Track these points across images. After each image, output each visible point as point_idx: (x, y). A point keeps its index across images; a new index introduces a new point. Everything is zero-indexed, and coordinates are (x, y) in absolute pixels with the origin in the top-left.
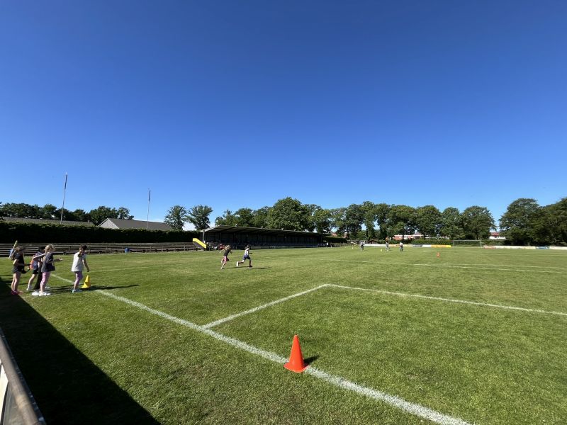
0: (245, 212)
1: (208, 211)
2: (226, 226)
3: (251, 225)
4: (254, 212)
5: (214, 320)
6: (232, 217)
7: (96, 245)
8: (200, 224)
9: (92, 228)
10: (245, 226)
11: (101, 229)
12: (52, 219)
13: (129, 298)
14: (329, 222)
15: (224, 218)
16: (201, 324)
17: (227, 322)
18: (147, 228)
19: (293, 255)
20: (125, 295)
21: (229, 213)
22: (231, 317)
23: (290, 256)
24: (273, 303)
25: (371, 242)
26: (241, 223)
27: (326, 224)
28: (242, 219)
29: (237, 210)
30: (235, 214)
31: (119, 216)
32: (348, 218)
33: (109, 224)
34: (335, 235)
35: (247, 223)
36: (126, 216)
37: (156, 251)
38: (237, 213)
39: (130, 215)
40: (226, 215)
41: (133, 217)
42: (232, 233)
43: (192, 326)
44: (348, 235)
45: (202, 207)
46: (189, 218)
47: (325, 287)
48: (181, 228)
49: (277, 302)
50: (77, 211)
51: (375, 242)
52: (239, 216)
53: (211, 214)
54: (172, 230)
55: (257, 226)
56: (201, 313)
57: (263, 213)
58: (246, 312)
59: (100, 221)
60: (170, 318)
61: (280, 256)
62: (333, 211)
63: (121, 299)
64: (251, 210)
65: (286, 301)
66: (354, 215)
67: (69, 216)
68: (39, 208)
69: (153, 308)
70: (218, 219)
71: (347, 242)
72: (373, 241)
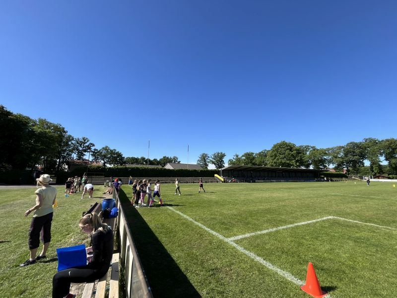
0: (249, 155)
1: (223, 156)
2: (236, 166)
3: (254, 164)
4: (256, 155)
5: (235, 235)
6: (239, 159)
7: (164, 178)
8: (218, 165)
9: (161, 169)
10: (249, 165)
11: (165, 169)
12: (144, 164)
13: (182, 213)
14: (326, 160)
15: (234, 160)
16: (227, 237)
17: (245, 238)
18: (188, 168)
19: (293, 188)
20: (180, 210)
21: (237, 156)
22: (247, 235)
23: (290, 188)
24: (281, 228)
25: (378, 177)
26: (246, 163)
27: (322, 162)
28: (247, 160)
29: (243, 154)
31: (173, 162)
32: (346, 155)
33: (168, 167)
34: (333, 171)
35: (251, 163)
36: (176, 161)
37: (194, 182)
38: (243, 156)
39: (178, 160)
40: (235, 157)
41: (180, 162)
42: (241, 170)
43: (221, 237)
44: (348, 171)
45: (219, 153)
46: (211, 161)
47: (330, 219)
48: (207, 168)
49: (285, 227)
50: (154, 159)
51: (384, 177)
52: (244, 158)
53: (225, 157)
54: (202, 169)
55: (259, 165)
56: (226, 229)
57: (263, 155)
58: (259, 232)
59: (165, 164)
60: (207, 229)
61: (281, 188)
62: (328, 149)
63: (178, 212)
64: (253, 153)
65: (292, 228)
66: (354, 152)
67: (151, 163)
68: (139, 159)
69: (196, 221)
70: (230, 160)
71: (347, 177)
72: (380, 176)
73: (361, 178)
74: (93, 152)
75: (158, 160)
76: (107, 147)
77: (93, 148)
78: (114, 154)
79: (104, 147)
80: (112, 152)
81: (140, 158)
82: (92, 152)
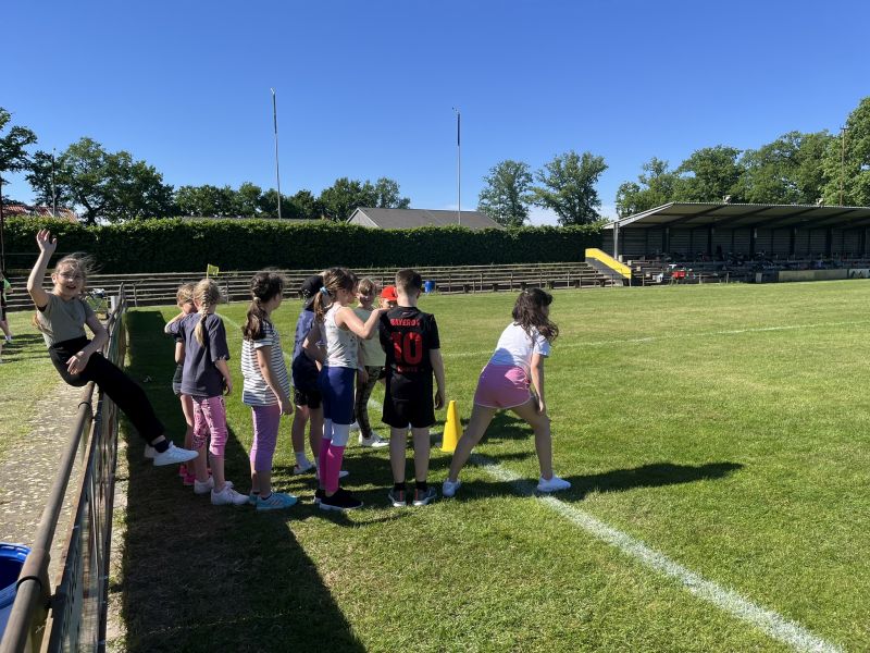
0: (714, 159)
1: (594, 169)
6: (669, 180)
8: (571, 210)
12: (256, 215)
15: (644, 188)
18: (443, 226)
21: (659, 169)
28: (702, 184)
29: (688, 157)
30: (681, 170)
31: (379, 201)
36: (392, 200)
38: (686, 166)
39: (401, 196)
40: (648, 175)
41: (407, 201)
45: (575, 159)
46: (540, 192)
50: (301, 195)
52: (692, 174)
64: (733, 153)
70: (624, 189)
74: (34, 167)
75: (317, 195)
76: (89, 141)
77: (30, 151)
78: (126, 173)
79: (77, 142)
80: (116, 167)
81: (236, 188)
82: (28, 166)
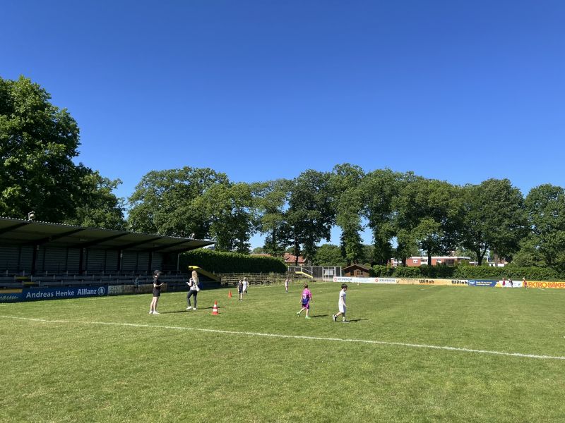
14: (248, 217)
62: (257, 188)
72: (355, 268)
73: (317, 273)
